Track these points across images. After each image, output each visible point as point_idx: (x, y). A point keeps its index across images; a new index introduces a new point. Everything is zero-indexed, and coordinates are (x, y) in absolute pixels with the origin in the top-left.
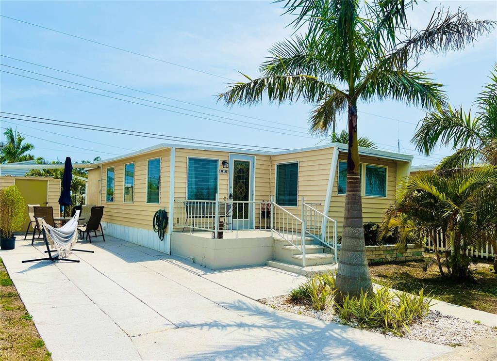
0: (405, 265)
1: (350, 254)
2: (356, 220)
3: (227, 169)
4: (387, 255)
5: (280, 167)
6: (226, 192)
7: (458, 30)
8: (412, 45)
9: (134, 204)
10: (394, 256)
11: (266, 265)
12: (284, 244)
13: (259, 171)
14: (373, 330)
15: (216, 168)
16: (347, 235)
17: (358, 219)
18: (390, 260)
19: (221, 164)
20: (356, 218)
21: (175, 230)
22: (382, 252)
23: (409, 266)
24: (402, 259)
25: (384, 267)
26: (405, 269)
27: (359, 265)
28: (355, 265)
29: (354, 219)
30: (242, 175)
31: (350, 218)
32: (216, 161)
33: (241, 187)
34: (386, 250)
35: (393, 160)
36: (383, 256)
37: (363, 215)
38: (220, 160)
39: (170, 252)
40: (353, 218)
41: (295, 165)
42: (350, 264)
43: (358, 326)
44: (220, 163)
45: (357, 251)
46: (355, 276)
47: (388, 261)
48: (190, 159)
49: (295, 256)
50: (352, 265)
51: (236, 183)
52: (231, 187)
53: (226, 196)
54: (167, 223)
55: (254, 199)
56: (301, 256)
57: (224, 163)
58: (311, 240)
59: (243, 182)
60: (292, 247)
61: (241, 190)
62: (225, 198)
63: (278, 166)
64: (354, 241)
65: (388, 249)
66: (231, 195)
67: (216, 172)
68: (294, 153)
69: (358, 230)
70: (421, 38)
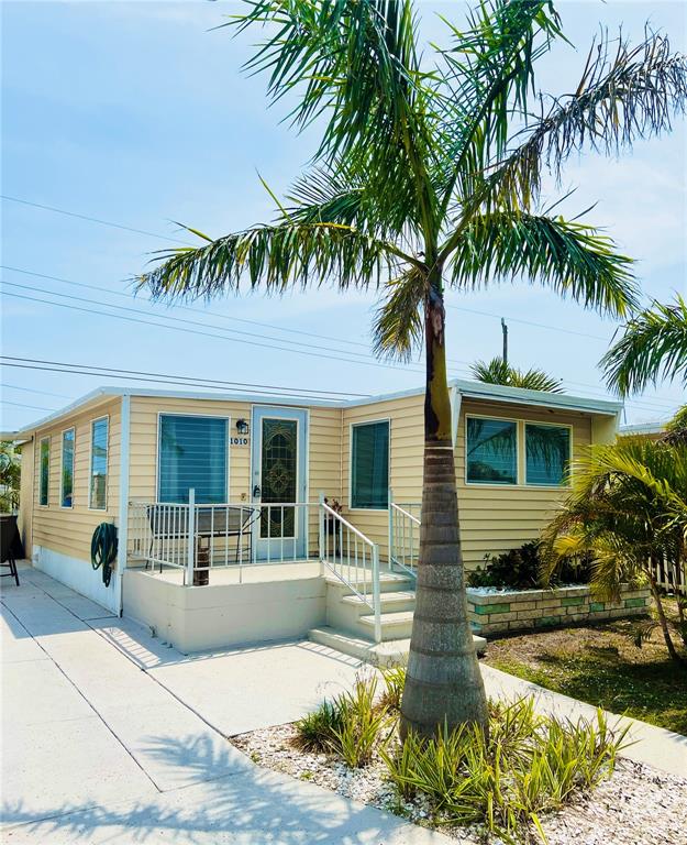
0: (606, 629)
1: (429, 627)
2: (442, 547)
3: (247, 437)
4: (570, 608)
5: (358, 430)
6: (245, 483)
7: (649, 84)
8: (547, 135)
9: (74, 511)
10: (585, 610)
11: (307, 638)
12: (343, 591)
13: (316, 440)
14: (460, 831)
15: (223, 436)
16: (424, 583)
17: (447, 546)
18: (575, 618)
19: (234, 426)
20: (443, 543)
21: (130, 565)
22: (558, 603)
23: (614, 631)
24: (602, 615)
25: (560, 635)
26: (604, 639)
27: (451, 654)
28: (441, 656)
29: (438, 546)
30: (280, 448)
31: (430, 543)
32: (223, 422)
33: (279, 472)
34: (566, 598)
35: (582, 413)
36: (561, 611)
37: (462, 536)
38: (232, 418)
39: (122, 611)
40: (437, 542)
41: (384, 426)
42: (429, 653)
43: (426, 818)
44: (231, 425)
45: (445, 621)
46: (442, 682)
47: (573, 621)
48: (164, 417)
49: (363, 618)
50: (435, 654)
51: (267, 464)
52: (257, 473)
53: (245, 491)
54: (115, 551)
55: (307, 495)
56: (372, 618)
57: (240, 424)
58: (405, 582)
59: (283, 462)
60: (356, 599)
61: (279, 478)
62: (243, 496)
63: (354, 428)
64: (440, 596)
65: (570, 595)
66: (256, 489)
67: (223, 443)
68: (381, 402)
69: (449, 571)
70: (563, 115)
